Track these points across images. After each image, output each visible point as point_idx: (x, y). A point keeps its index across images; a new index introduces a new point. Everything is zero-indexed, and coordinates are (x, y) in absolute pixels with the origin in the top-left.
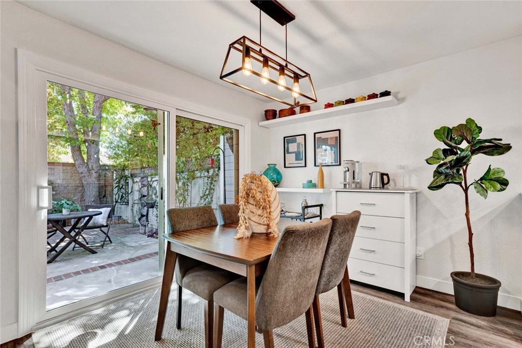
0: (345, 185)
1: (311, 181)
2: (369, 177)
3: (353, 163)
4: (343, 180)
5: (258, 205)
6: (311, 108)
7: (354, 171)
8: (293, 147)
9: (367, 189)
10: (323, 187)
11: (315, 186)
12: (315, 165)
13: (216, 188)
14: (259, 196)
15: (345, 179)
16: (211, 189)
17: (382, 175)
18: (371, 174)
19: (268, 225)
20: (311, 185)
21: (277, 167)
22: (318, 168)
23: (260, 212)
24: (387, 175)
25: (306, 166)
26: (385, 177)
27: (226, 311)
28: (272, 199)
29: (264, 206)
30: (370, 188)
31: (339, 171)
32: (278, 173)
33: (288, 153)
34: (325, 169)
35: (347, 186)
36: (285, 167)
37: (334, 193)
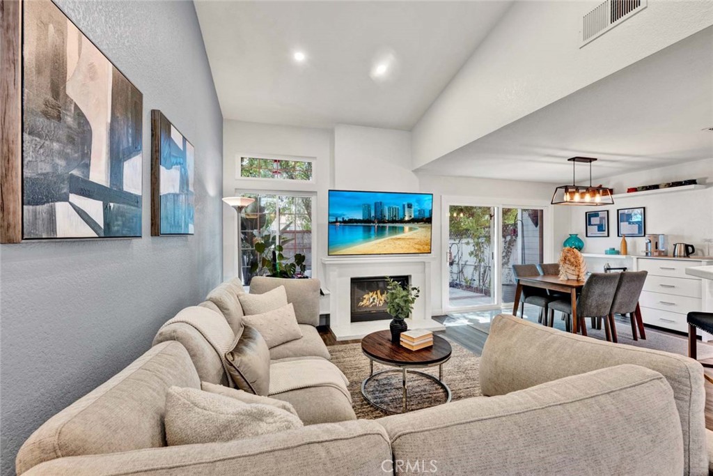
0: (647, 254)
1: (614, 249)
2: (674, 247)
3: (656, 236)
4: (645, 249)
5: (572, 264)
6: (614, 191)
7: (657, 243)
8: (595, 220)
9: (671, 257)
10: (626, 253)
11: (618, 253)
12: (618, 236)
13: (514, 251)
14: (572, 260)
15: (647, 248)
16: (509, 252)
17: (687, 246)
18: (675, 245)
19: (578, 275)
20: (613, 251)
21: (578, 236)
22: (622, 238)
23: (573, 268)
24: (692, 246)
25: (608, 236)
26: (690, 249)
27: (555, 311)
28: (581, 262)
29: (576, 265)
30: (674, 256)
31: (642, 242)
32: (580, 241)
33: (590, 224)
34: (629, 240)
35: (649, 254)
36: (587, 236)
37: (635, 260)
